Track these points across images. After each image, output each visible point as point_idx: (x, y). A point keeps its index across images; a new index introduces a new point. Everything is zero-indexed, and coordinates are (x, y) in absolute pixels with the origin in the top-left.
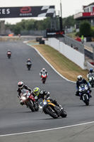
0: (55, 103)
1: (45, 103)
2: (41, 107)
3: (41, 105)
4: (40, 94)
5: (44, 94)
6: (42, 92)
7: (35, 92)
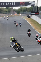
0: (19, 44)
1: (14, 44)
2: (12, 46)
3: (12, 45)
4: (13, 40)
5: (15, 40)
6: (14, 39)
7: (11, 39)
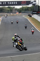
3: (15, 45)
6: (16, 39)
7: (13, 39)
